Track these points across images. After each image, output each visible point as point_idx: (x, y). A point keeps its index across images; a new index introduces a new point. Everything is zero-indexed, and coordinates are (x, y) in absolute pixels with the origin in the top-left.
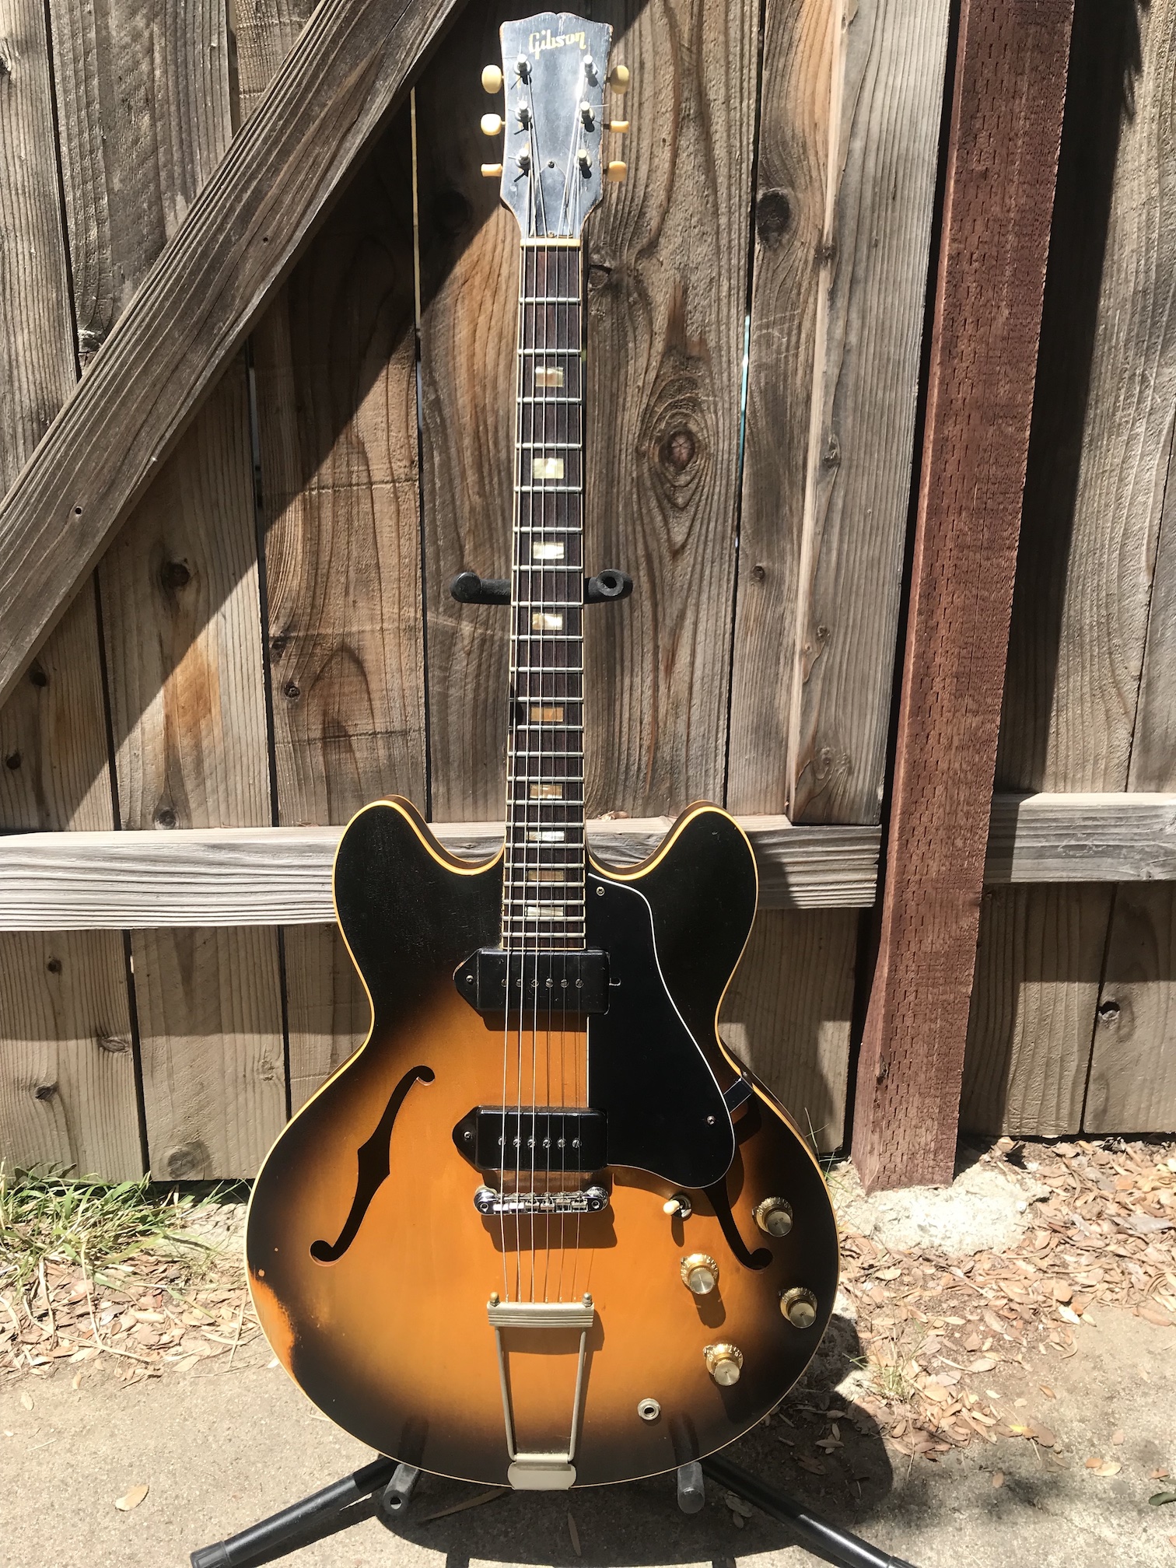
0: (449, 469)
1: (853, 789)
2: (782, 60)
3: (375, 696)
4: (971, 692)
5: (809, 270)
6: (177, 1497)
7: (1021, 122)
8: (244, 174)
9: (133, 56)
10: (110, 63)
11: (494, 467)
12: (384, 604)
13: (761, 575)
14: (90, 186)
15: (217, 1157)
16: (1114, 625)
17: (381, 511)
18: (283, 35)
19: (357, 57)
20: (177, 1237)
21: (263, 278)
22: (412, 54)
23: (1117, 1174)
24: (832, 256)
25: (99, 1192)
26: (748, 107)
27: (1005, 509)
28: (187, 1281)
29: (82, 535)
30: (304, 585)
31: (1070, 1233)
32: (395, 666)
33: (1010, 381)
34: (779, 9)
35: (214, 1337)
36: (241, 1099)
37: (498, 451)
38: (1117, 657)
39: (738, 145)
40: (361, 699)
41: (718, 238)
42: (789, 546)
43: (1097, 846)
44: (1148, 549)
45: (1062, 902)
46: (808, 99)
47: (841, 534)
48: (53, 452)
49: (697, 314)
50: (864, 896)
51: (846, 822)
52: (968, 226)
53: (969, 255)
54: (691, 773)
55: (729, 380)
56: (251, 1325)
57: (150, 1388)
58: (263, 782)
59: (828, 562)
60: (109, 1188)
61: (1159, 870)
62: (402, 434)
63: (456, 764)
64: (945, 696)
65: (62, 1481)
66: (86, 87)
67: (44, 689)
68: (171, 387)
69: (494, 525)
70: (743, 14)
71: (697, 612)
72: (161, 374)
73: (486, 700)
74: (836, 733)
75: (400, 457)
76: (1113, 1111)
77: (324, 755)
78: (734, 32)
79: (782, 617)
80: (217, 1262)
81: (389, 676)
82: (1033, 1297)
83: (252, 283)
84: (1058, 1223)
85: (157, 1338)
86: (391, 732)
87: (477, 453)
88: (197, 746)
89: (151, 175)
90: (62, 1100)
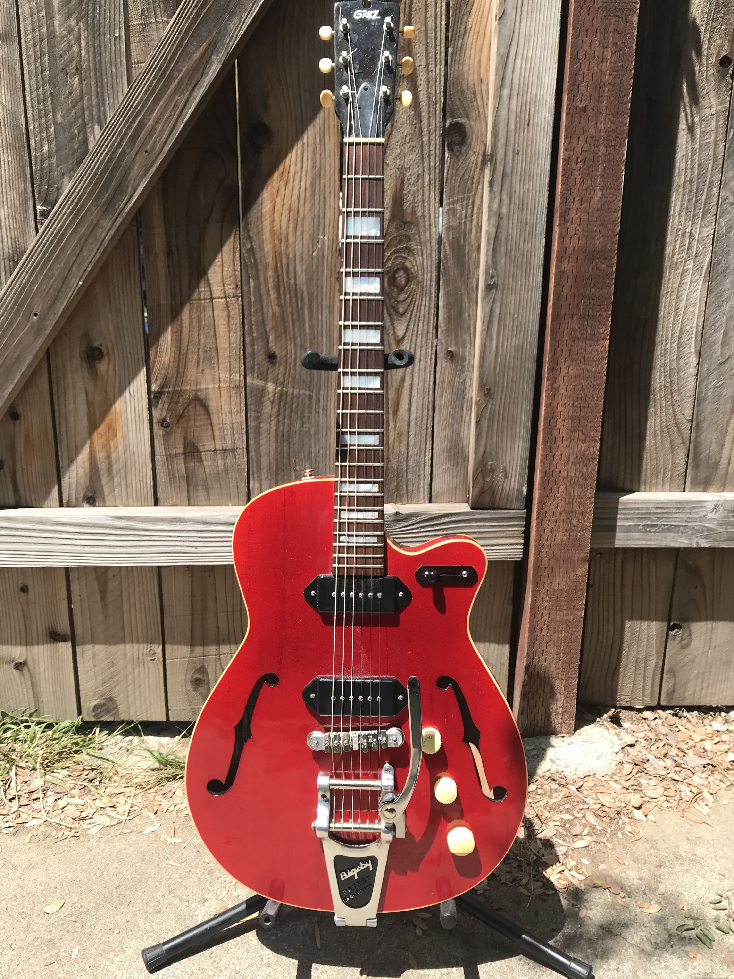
0: (260, 290)
1: (508, 488)
2: (460, 41)
3: (216, 427)
4: (581, 428)
5: (478, 168)
6: (81, 906)
7: (607, 77)
8: (133, 112)
9: (69, 42)
10: (55, 47)
11: (286, 289)
12: (221, 371)
13: (451, 356)
14: (43, 120)
15: (122, 707)
16: (675, 388)
17: (218, 316)
18: (158, 29)
19: (200, 42)
20: (96, 755)
21: (145, 175)
22: (233, 40)
23: (680, 731)
24: (491, 160)
25: (50, 726)
26: (440, 69)
27: (601, 315)
28: (100, 781)
29: (38, 329)
30: (172, 360)
31: (645, 766)
32: (227, 410)
33: (603, 236)
34: (458, 9)
35: (113, 814)
36: (136, 672)
37: (289, 279)
38: (678, 408)
39: (434, 93)
40: (207, 430)
41: (422, 150)
42: (468, 338)
43: (664, 525)
44: (696, 341)
45: (645, 560)
46: (476, 65)
47: (499, 331)
48: (20, 280)
49: (410, 196)
50: (516, 553)
51: (504, 507)
52: (575, 141)
53: (575, 159)
54: (410, 476)
55: (430, 236)
56: (135, 808)
57: (72, 843)
58: (148, 479)
59: (491, 348)
60: (57, 724)
61: (704, 541)
62: (231, 268)
63: (265, 470)
64: (564, 431)
65: (14, 895)
66: (41, 61)
67: (18, 422)
68: (90, 241)
69: (287, 324)
70: (436, 14)
71: (412, 378)
72: (84, 233)
73: (283, 430)
74: (497, 452)
75: (229, 283)
76: (678, 692)
77: (185, 463)
78: (431, 25)
79: (464, 382)
80: (119, 770)
81: (224, 416)
82: (618, 804)
83: (138, 179)
84: (639, 759)
85: (79, 814)
86: (226, 450)
87: (276, 280)
88: (109, 457)
89: (79, 114)
90: (29, 670)
